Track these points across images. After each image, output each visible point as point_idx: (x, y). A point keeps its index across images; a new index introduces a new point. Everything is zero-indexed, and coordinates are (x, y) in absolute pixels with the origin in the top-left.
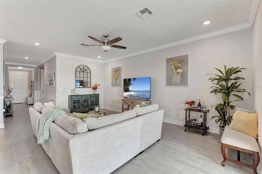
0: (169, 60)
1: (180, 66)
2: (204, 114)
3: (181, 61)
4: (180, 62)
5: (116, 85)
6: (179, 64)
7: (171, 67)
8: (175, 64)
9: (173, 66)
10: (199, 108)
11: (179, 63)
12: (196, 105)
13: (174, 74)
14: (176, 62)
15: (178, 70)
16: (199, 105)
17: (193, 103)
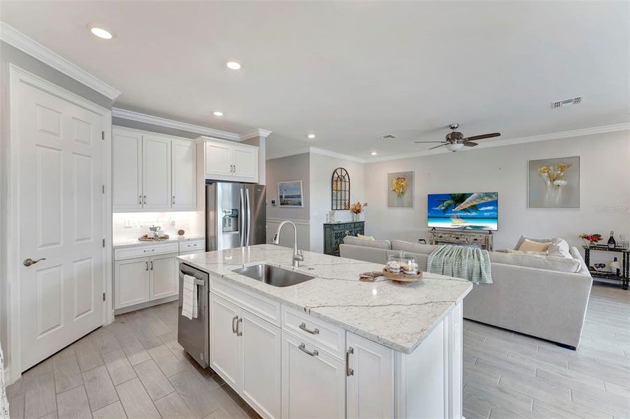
0: (533, 164)
1: (562, 174)
2: (624, 255)
3: (565, 167)
4: (562, 169)
5: (401, 205)
6: (559, 172)
7: (540, 175)
8: (550, 171)
9: (546, 174)
10: (612, 246)
11: (560, 169)
12: (604, 241)
13: (547, 187)
14: (552, 168)
15: (557, 182)
16: (612, 240)
17: (596, 237)
